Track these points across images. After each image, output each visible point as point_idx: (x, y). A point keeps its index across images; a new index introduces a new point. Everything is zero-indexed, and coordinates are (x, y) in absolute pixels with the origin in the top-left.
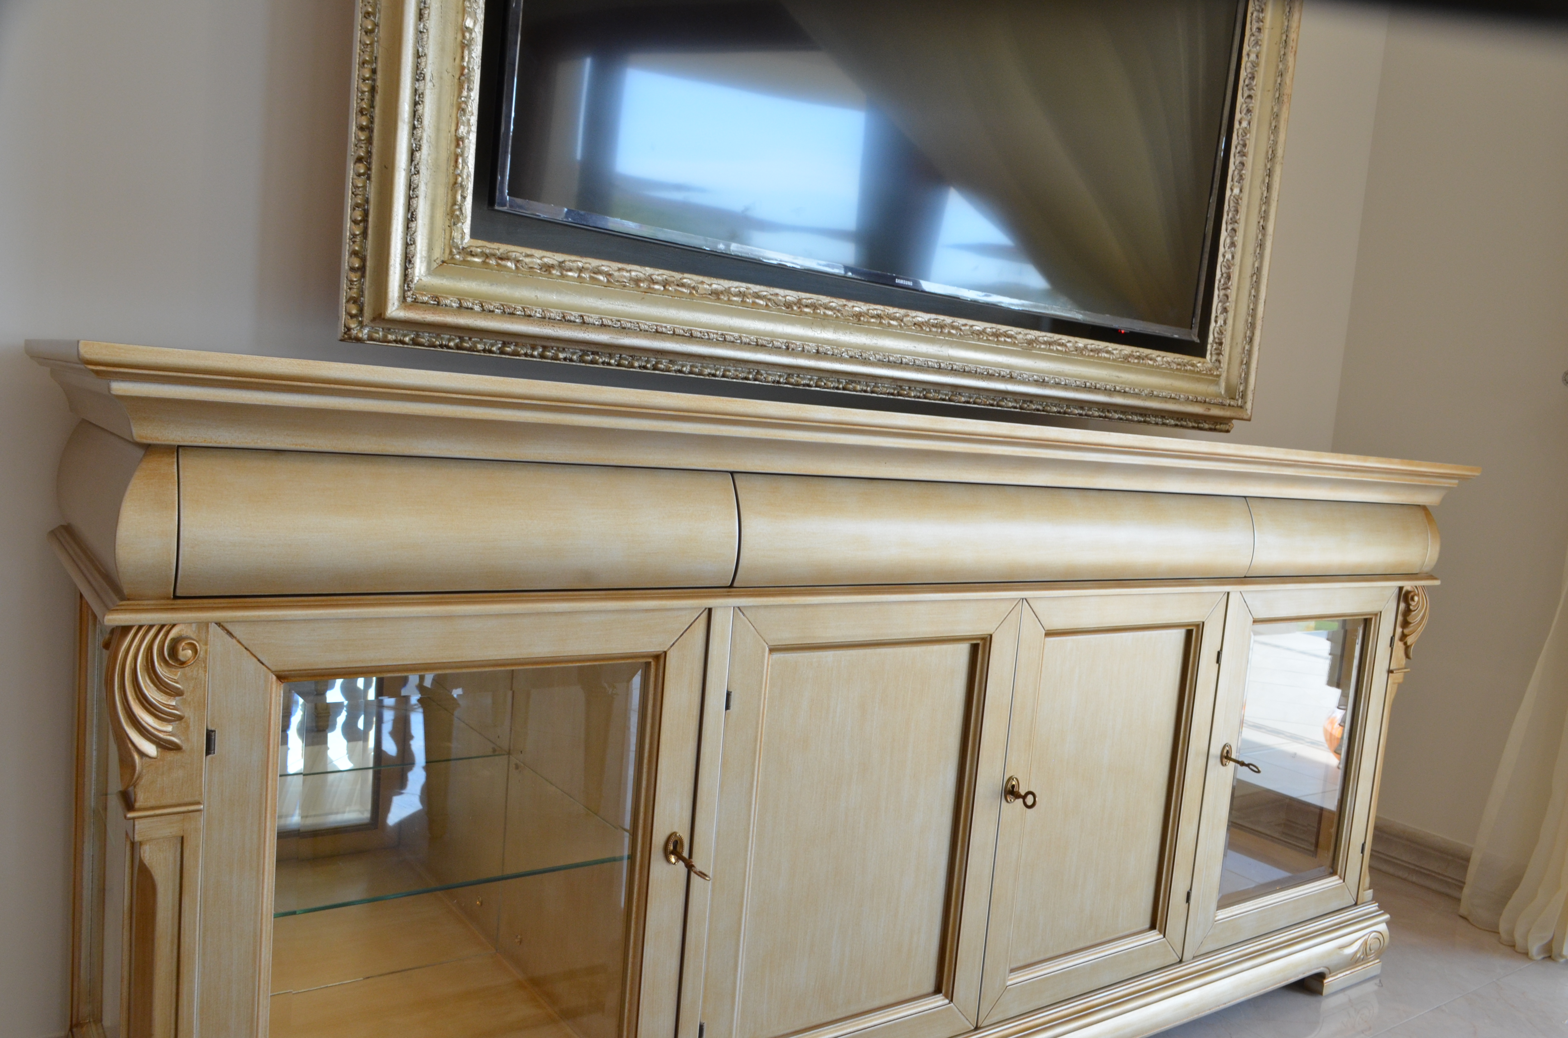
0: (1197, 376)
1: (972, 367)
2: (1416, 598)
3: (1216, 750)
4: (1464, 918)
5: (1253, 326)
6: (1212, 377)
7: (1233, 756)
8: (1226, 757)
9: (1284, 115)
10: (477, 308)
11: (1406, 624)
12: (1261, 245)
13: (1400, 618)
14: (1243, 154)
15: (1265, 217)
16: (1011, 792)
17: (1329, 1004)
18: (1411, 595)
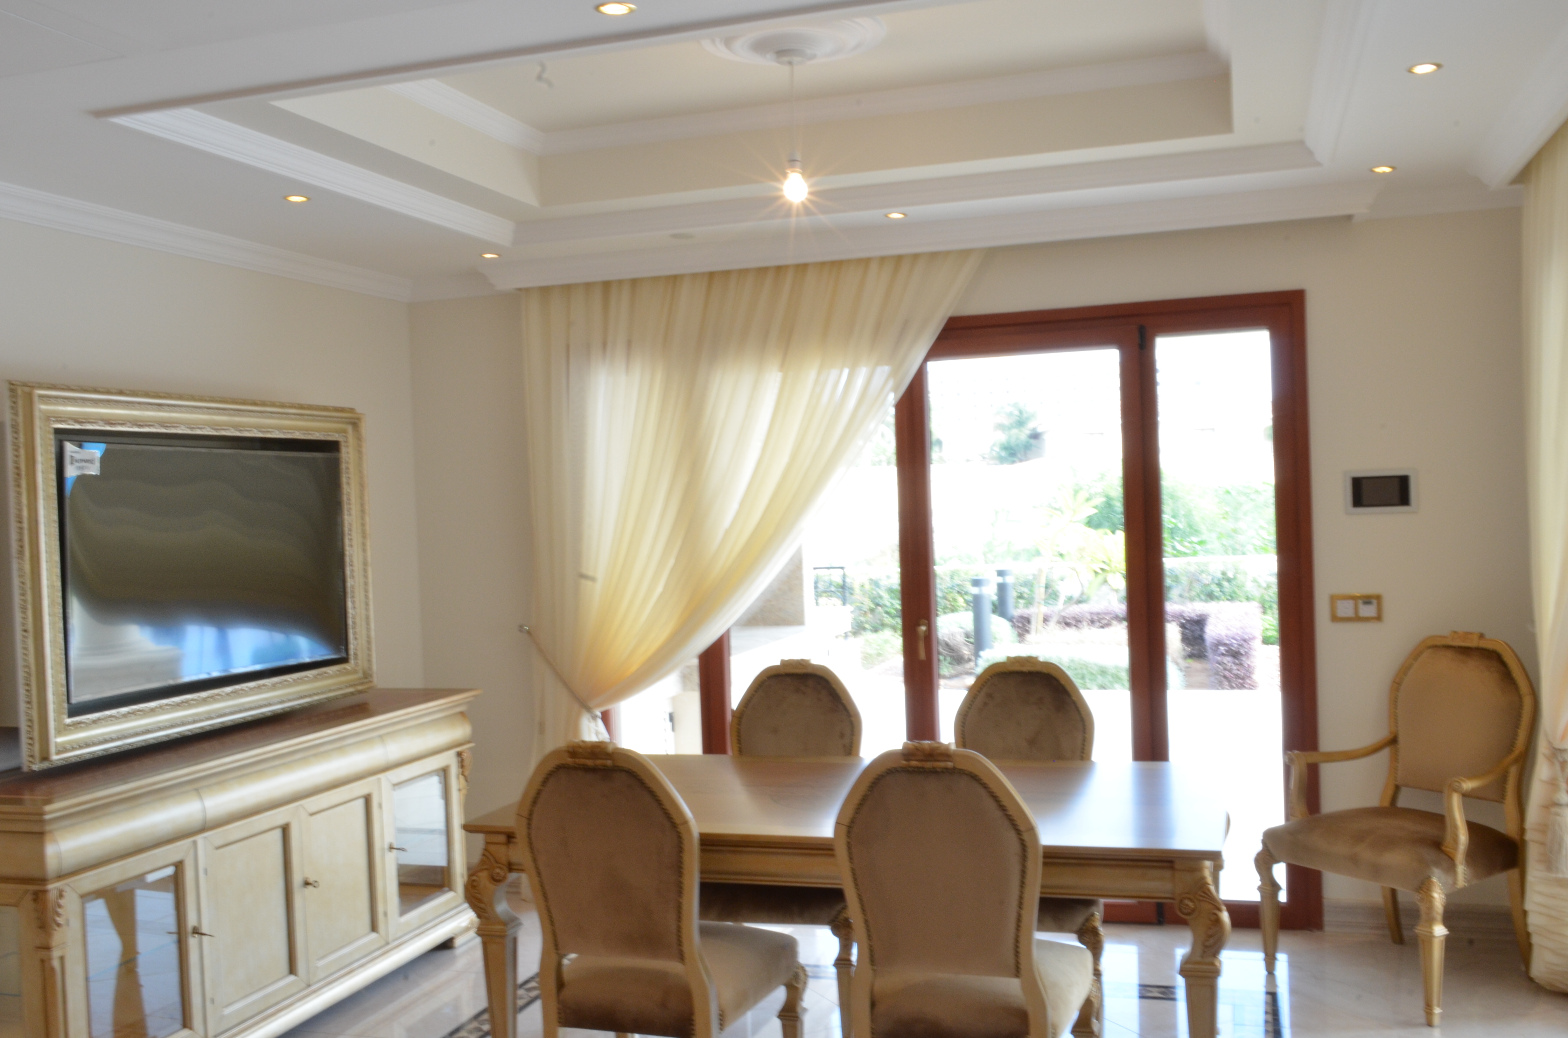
0: (348, 673)
1: (252, 705)
2: (465, 754)
3: (386, 846)
4: (524, 900)
5: (369, 642)
6: (355, 671)
7: (395, 847)
8: (391, 848)
9: (368, 544)
10: (78, 747)
11: (462, 767)
12: (367, 604)
13: (460, 765)
14: (351, 565)
15: (366, 591)
16: (307, 884)
17: (458, 951)
18: (463, 754)
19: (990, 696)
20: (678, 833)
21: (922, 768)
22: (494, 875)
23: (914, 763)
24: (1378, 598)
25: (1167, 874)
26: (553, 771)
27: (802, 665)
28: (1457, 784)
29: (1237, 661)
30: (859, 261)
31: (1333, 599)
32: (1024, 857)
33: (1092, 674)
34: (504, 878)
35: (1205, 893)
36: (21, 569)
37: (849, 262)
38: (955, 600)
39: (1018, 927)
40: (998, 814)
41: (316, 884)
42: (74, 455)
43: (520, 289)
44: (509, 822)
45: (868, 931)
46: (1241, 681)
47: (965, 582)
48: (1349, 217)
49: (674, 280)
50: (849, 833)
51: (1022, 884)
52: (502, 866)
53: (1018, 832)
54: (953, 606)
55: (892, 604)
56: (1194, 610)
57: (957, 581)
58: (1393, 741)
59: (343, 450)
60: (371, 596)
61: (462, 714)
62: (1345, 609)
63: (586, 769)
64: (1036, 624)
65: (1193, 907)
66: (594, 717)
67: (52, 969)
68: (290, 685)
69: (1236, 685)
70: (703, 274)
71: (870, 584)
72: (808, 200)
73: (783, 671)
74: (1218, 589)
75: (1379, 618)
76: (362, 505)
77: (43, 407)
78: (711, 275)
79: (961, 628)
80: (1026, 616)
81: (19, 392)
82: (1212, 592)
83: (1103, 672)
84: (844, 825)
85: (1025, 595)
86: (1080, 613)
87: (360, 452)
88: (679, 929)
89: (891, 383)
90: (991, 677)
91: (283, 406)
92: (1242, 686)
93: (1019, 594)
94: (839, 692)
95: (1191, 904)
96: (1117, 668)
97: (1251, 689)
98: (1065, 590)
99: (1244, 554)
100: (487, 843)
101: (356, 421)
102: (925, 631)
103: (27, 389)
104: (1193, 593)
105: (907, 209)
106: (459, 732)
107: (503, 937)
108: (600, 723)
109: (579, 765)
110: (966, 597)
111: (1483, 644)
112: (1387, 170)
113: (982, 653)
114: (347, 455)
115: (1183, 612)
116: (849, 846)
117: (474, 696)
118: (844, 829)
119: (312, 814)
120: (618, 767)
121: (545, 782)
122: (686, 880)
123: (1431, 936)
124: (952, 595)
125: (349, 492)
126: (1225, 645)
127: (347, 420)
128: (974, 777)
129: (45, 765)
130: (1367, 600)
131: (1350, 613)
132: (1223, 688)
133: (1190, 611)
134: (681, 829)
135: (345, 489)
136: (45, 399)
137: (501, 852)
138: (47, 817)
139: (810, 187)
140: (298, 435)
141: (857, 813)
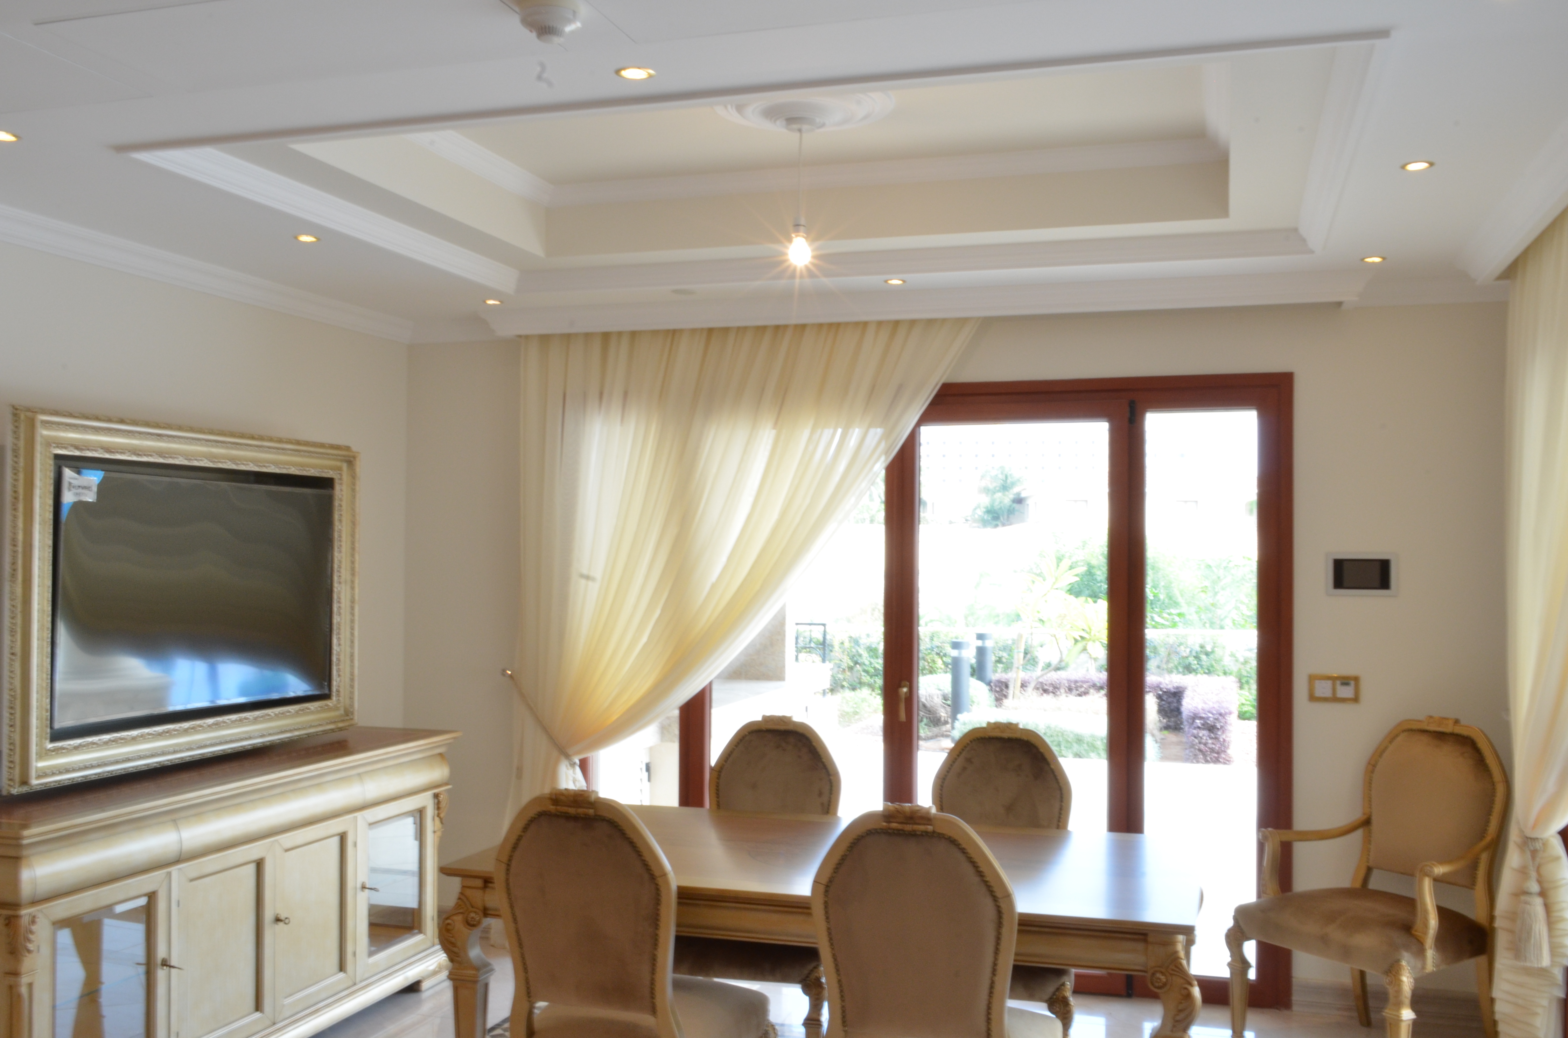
0: (330, 709)
1: (233, 738)
2: (442, 796)
3: (359, 885)
4: (493, 946)
5: (352, 680)
6: (336, 708)
7: (367, 886)
8: (364, 887)
9: (357, 582)
10: (58, 773)
11: (438, 808)
12: (352, 642)
13: (436, 806)
14: (339, 602)
15: (352, 628)
16: (278, 920)
17: (424, 995)
18: (439, 795)
19: (969, 760)
20: (657, 884)
21: (902, 830)
22: (469, 919)
23: (894, 825)
24: (1356, 679)
25: (1140, 946)
26: (535, 818)
27: (784, 722)
28: (1428, 868)
29: (1212, 735)
30: (857, 324)
31: (1312, 679)
32: (999, 925)
33: (1067, 741)
34: (479, 923)
35: (1176, 966)
36: (12, 593)
37: (847, 324)
38: (934, 661)
39: (991, 993)
40: (976, 879)
41: (287, 921)
42: (72, 481)
43: (520, 336)
44: (488, 867)
45: (841, 991)
46: (1216, 755)
47: (945, 645)
48: (1339, 304)
49: (674, 334)
50: (826, 891)
51: (997, 951)
52: (477, 911)
53: (995, 899)
54: (931, 667)
55: (871, 663)
56: (1171, 682)
57: (936, 642)
58: (1366, 823)
59: (337, 487)
60: (356, 633)
61: (441, 755)
62: (1323, 689)
63: (568, 817)
64: (1014, 689)
65: (1164, 980)
66: (573, 765)
67: (19, 996)
68: (271, 719)
69: (1211, 758)
70: (702, 329)
71: (850, 642)
72: (812, 263)
73: (764, 727)
74: (1196, 662)
75: (1356, 699)
76: (353, 543)
77: (45, 432)
78: (710, 331)
79: (940, 690)
80: (1003, 680)
81: (22, 417)
82: (1190, 664)
83: (1079, 740)
84: (822, 884)
85: (1004, 660)
86: (1058, 680)
87: (353, 490)
88: (652, 982)
89: (883, 445)
90: (971, 742)
91: (280, 441)
92: (1217, 761)
93: (998, 658)
94: (819, 750)
95: (1163, 978)
96: (1092, 736)
97: (1225, 763)
98: (1044, 656)
99: (1222, 628)
100: (463, 887)
101: (352, 459)
102: (906, 693)
103: (29, 414)
104: (1171, 665)
105: (906, 276)
106: (438, 773)
107: (475, 982)
108: (578, 770)
109: (561, 812)
110: (944, 659)
111: (1458, 730)
112: (1377, 260)
113: (959, 716)
114: (341, 492)
115: (1160, 683)
116: (826, 905)
117: (454, 738)
118: (822, 888)
119: (287, 850)
120: (599, 816)
121: (526, 828)
122: (662, 933)
123: (1398, 1020)
124: (931, 656)
125: (340, 529)
126: (1201, 718)
127: (342, 458)
128: (953, 842)
129: (24, 789)
130: (1345, 681)
131: (1328, 693)
132: (1198, 762)
133: (1167, 683)
134: (660, 881)
135: (337, 525)
136: (47, 424)
137: (477, 896)
138: (25, 842)
139: (813, 251)
140: (293, 471)
141: (835, 872)
